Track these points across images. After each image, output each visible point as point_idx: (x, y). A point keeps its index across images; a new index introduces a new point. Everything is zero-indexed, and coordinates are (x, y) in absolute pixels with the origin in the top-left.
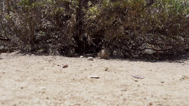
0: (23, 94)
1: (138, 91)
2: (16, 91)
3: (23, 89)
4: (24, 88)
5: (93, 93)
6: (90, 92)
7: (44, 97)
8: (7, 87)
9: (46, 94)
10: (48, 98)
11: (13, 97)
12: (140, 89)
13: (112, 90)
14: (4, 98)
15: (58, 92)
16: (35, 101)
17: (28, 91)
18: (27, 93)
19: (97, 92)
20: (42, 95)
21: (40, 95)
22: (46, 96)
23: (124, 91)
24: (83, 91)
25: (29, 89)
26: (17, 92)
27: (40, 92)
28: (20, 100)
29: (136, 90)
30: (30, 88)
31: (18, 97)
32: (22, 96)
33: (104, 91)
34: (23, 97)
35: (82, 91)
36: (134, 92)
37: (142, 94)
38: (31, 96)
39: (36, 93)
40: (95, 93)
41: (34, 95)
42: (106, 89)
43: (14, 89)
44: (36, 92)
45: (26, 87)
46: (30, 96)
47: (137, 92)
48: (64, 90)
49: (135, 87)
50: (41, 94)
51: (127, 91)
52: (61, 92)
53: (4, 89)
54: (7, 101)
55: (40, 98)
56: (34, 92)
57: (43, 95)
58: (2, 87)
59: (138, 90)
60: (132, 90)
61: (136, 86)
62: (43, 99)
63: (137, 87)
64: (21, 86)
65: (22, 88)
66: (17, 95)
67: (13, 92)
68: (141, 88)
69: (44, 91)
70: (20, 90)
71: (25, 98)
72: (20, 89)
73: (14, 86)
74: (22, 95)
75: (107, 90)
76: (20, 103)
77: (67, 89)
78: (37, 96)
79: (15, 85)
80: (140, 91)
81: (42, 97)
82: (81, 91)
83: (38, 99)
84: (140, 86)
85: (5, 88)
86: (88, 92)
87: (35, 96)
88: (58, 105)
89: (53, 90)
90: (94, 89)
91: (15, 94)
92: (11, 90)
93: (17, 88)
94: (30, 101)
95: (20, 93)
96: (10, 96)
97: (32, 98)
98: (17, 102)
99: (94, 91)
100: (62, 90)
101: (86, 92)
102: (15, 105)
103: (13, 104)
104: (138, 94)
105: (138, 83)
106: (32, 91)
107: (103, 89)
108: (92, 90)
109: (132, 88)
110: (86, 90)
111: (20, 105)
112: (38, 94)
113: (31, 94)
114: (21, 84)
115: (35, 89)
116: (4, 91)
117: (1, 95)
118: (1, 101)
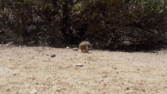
1: (117, 77)
2: (9, 77)
3: (16, 76)
4: (16, 75)
6: (74, 78)
7: (34, 82)
8: (1, 74)
9: (36, 80)
10: (37, 84)
11: (6, 83)
12: (118, 76)
13: (94, 76)
15: (47, 79)
16: (26, 86)
17: (20, 77)
18: (19, 79)
19: (81, 78)
20: (32, 81)
21: (30, 81)
22: (36, 82)
23: (104, 77)
24: (69, 78)
25: (21, 76)
26: (11, 79)
27: (30, 79)
28: (13, 85)
30: (22, 74)
31: (11, 82)
32: (15, 82)
33: (87, 78)
34: (15, 83)
35: (68, 77)
36: (113, 78)
37: (121, 79)
38: (23, 82)
39: (27, 79)
40: (79, 79)
41: (25, 81)
42: (89, 75)
43: (8, 75)
44: (27, 78)
45: (18, 74)
46: (22, 82)
48: (52, 77)
49: (114, 74)
50: (31, 80)
51: (107, 77)
52: (49, 78)
54: (1, 86)
55: (30, 84)
56: (25, 78)
57: (34, 81)
59: (117, 76)
60: (112, 76)
61: (115, 73)
62: (33, 84)
63: (116, 74)
64: (14, 73)
65: (15, 75)
66: (11, 81)
67: (7, 79)
68: (119, 75)
69: (34, 78)
70: (13, 77)
71: (18, 83)
72: (13, 76)
73: (8, 73)
74: (15, 80)
75: (90, 76)
76: (13, 88)
77: (55, 76)
78: (27, 82)
79: (9, 72)
80: (118, 77)
81: (33, 83)
82: (66, 77)
83: (29, 85)
84: (119, 73)
87: (26, 81)
88: (47, 89)
89: (42, 77)
90: (79, 76)
91: (8, 80)
92: (5, 76)
93: (10, 74)
94: (22, 86)
95: (14, 79)
96: (4, 81)
97: (23, 83)
98: (10, 87)
99: (78, 78)
100: (50, 76)
101: (71, 78)
102: (8, 90)
103: (7, 89)
104: (117, 80)
105: (117, 70)
106: (24, 77)
107: (86, 76)
108: (76, 76)
109: (112, 75)
110: (71, 76)
111: (13, 89)
112: (29, 80)
113: (23, 80)
114: (14, 72)
115: (26, 76)
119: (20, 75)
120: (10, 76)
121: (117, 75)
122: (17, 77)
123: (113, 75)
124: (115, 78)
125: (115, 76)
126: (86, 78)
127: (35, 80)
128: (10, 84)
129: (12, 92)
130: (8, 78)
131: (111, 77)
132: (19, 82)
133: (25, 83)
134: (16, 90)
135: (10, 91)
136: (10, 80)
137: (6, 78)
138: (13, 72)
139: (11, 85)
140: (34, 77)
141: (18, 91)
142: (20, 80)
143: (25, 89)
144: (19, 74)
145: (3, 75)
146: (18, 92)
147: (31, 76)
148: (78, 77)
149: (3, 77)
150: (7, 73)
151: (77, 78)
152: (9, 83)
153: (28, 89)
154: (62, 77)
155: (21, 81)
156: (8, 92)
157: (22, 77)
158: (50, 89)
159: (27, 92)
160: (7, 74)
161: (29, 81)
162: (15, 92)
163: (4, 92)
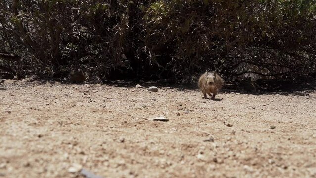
0: (42, 147)
1: (232, 142)
2: (30, 141)
3: (41, 139)
4: (42, 136)
5: (157, 145)
6: (152, 143)
7: (76, 150)
8: (15, 135)
9: (80, 147)
10: (82, 153)
11: (24, 151)
12: (235, 138)
13: (189, 139)
14: (10, 153)
15: (100, 144)
16: (62, 158)
17: (49, 142)
18: (49, 144)
19: (165, 143)
20: (73, 149)
21: (69, 148)
22: (79, 150)
23: (209, 141)
24: (142, 142)
25: (51, 139)
26: (32, 143)
27: (69, 144)
28: (37, 156)
29: (228, 141)
30: (53, 136)
31: (33, 151)
32: (40, 150)
33: (177, 142)
34: (41, 152)
35: (140, 141)
36: (225, 143)
37: (240, 146)
38: (55, 150)
39: (64, 145)
40: (160, 145)
41: (60, 148)
42: (180, 138)
43: (26, 137)
44: (63, 143)
45: (46, 135)
46: (53, 150)
47: (231, 144)
48: (110, 140)
49: (227, 135)
50: (71, 146)
51: (215, 141)
52: (105, 143)
53: (9, 138)
54: (15, 157)
55: (69, 154)
56: (59, 143)
57: (75, 147)
58: (7, 135)
59: (232, 140)
60: (223, 140)
61: (230, 134)
62: (75, 154)
63: (231, 135)
64: (38, 134)
65: (39, 136)
66: (32, 148)
67: (24, 144)
68: (237, 137)
69: (75, 142)
70: (36, 141)
71: (45, 152)
72: (37, 138)
73: (27, 133)
74: (40, 147)
75: (181, 140)
76: (37, 161)
77: (114, 139)
78: (64, 149)
79: (28, 131)
80: (236, 142)
81: (74, 152)
82: (137, 141)
83: (66, 155)
84: (236, 133)
85: (12, 136)
86: (149, 144)
87: (62, 149)
88: (100, 164)
89: (92, 141)
90: (160, 139)
91: (28, 146)
92: (21, 139)
93: (32, 136)
94: (54, 158)
95: (37, 144)
96: (20, 149)
97: (56, 153)
98: (31, 160)
99: (160, 142)
100: (106, 140)
101: (146, 144)
102: (28, 165)
103: (25, 162)
104: (233, 146)
105: (233, 128)
106: (57, 142)
107: (174, 138)
108: (156, 139)
109: (223, 137)
110: (147, 140)
111: (37, 164)
112: (66, 146)
113: (55, 146)
114: (37, 130)
115: (62, 139)
116: (10, 141)
117: (4, 148)
118: (5, 158)
119: (50, 137)
120: (31, 139)
121: (233, 137)
122: (44, 140)
123: (225, 137)
124: (229, 142)
125: (229, 138)
126: (175, 143)
127: (78, 146)
128: (32, 153)
129: (35, 169)
130: (27, 143)
131: (221, 141)
132: (48, 150)
133: (60, 151)
134: (42, 164)
135: (32, 167)
136: (32, 146)
137: (24, 142)
138: (36, 132)
139: (32, 155)
140: (76, 140)
141: (46, 166)
142: (49, 146)
143: (60, 164)
144: (48, 135)
145: (17, 136)
146: (47, 168)
147: (71, 139)
148: (158, 141)
149: (18, 140)
150: (24, 133)
151: (157, 143)
152: (29, 153)
153: (65, 164)
154: (129, 141)
155: (51, 148)
156: (27, 169)
157: (54, 141)
158: (106, 164)
159: (64, 169)
160: (26, 135)
161: (66, 149)
162: (41, 170)
163: (21, 169)
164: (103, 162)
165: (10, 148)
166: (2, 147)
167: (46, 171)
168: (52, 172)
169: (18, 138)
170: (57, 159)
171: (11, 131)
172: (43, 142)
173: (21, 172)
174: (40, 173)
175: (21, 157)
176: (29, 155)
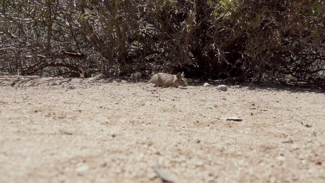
0: (117, 147)
1: (313, 143)
2: (104, 140)
3: (116, 138)
4: (116, 135)
5: (234, 146)
6: (228, 144)
7: (151, 150)
8: (89, 134)
9: (155, 147)
10: (158, 154)
11: (100, 151)
12: (316, 140)
13: (267, 140)
14: (85, 153)
15: (175, 144)
16: (138, 158)
17: (123, 141)
18: (123, 144)
19: (243, 144)
20: (148, 149)
21: (145, 148)
22: (155, 151)
23: (288, 142)
24: (217, 143)
25: (125, 138)
26: (107, 143)
27: (144, 144)
28: (112, 156)
29: (309, 142)
30: (127, 135)
31: (108, 151)
32: (116, 150)
33: (254, 143)
34: (116, 152)
35: (215, 141)
36: (306, 145)
37: (322, 148)
38: (130, 150)
39: (138, 145)
40: (237, 146)
41: (135, 147)
42: (257, 139)
43: (100, 137)
44: (137, 143)
45: (119, 135)
46: (128, 150)
47: (313, 145)
48: (184, 140)
49: (307, 136)
50: (146, 146)
51: (294, 143)
52: (180, 143)
53: (84, 137)
54: (91, 157)
55: (145, 154)
56: (133, 143)
57: (150, 147)
58: (81, 134)
59: (313, 141)
60: (303, 141)
61: (310, 135)
62: (151, 154)
63: (312, 136)
64: (112, 133)
65: (113, 136)
66: (107, 148)
67: (99, 143)
68: (319, 138)
69: (150, 142)
70: (111, 140)
71: (121, 152)
72: (111, 138)
73: (101, 132)
74: (115, 147)
75: (258, 141)
76: (113, 161)
77: (189, 139)
78: (139, 149)
79: (102, 130)
80: (317, 144)
81: (149, 152)
82: (212, 142)
83: (142, 155)
84: (317, 134)
85: (86, 135)
86: (225, 145)
87: (137, 149)
88: (177, 165)
89: (165, 141)
90: (236, 140)
91: (103, 146)
92: (95, 139)
93: (106, 135)
94: (131, 158)
95: (112, 144)
96: (95, 148)
97: (131, 153)
98: (107, 160)
99: (236, 143)
100: (181, 140)
101: (222, 144)
102: (105, 165)
103: (102, 163)
104: (315, 148)
105: (313, 129)
106: (131, 141)
107: (251, 139)
108: (232, 140)
109: (303, 138)
110: (222, 140)
111: (114, 164)
112: (141, 146)
113: (130, 146)
114: (111, 130)
115: (136, 138)
116: (85, 140)
117: (80, 148)
118: (82, 158)
119: (123, 136)
120: (105, 139)
121: (314, 138)
122: (118, 140)
123: (306, 138)
124: (310, 144)
125: (310, 140)
126: (252, 144)
127: (153, 146)
128: (108, 153)
129: (113, 170)
130: (102, 142)
131: (301, 143)
132: (123, 150)
133: (135, 151)
134: (119, 164)
135: (109, 167)
136: (106, 145)
137: (98, 141)
138: (109, 131)
139: (108, 154)
140: (149, 140)
141: (124, 166)
142: (124, 146)
143: (138, 164)
144: (122, 135)
145: (91, 135)
146: (124, 168)
147: (145, 139)
148: (234, 142)
149: (92, 139)
150: (99, 132)
151: (233, 144)
152: (105, 152)
153: (142, 164)
154: (204, 141)
155: (126, 148)
156: (104, 169)
157: (128, 140)
158: (184, 165)
159: (142, 169)
160: (100, 135)
161: (141, 149)
162: (119, 170)
163: (98, 169)
164: (180, 163)
165: (85, 148)
166: (77, 147)
167: (123, 171)
168: (130, 173)
169: (92, 137)
170: (134, 160)
171: (84, 130)
172: (118, 142)
173: (99, 172)
174: (118, 174)
175: (98, 156)
176: (106, 155)
